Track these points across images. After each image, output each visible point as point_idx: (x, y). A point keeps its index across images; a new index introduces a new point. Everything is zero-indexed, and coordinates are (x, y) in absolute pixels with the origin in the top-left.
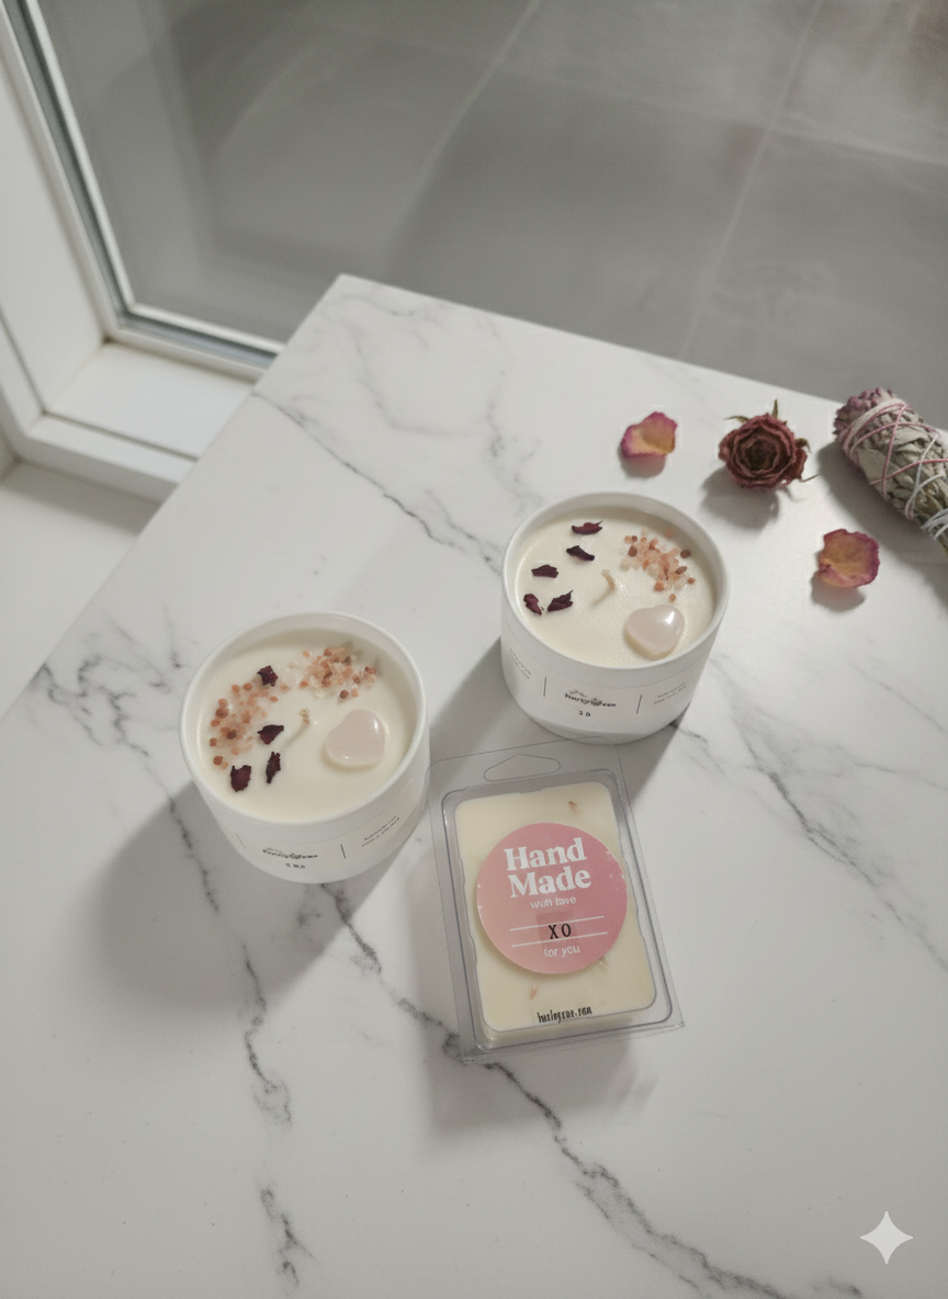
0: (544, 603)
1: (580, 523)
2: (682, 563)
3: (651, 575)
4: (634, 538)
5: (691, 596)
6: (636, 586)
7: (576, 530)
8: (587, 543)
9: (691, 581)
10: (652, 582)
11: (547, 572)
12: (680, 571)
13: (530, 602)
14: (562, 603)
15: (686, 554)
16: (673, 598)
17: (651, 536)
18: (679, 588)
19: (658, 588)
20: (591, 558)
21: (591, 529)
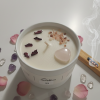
0: (29, 54)
1: (36, 31)
2: (65, 36)
3: (57, 40)
4: (51, 32)
5: (70, 44)
6: (54, 44)
7: (35, 33)
8: (39, 36)
9: (68, 41)
10: (59, 42)
11: (30, 45)
12: (65, 38)
13: (26, 55)
14: (35, 53)
15: (65, 34)
16: (65, 46)
17: (55, 32)
18: (66, 43)
19: (60, 44)
20: (41, 39)
21: (40, 32)
